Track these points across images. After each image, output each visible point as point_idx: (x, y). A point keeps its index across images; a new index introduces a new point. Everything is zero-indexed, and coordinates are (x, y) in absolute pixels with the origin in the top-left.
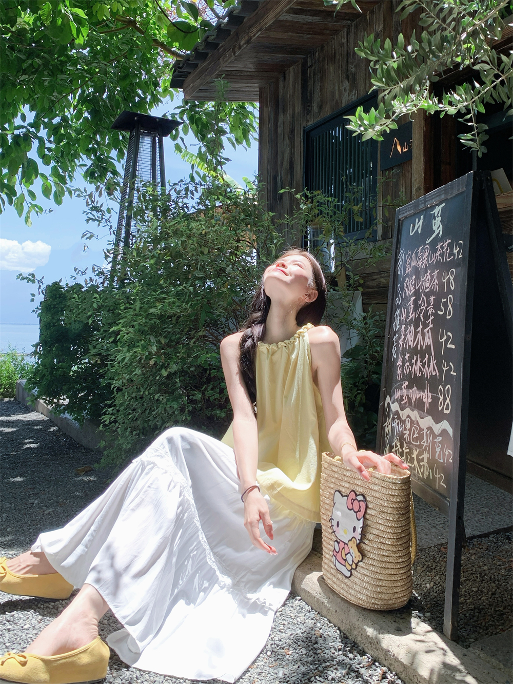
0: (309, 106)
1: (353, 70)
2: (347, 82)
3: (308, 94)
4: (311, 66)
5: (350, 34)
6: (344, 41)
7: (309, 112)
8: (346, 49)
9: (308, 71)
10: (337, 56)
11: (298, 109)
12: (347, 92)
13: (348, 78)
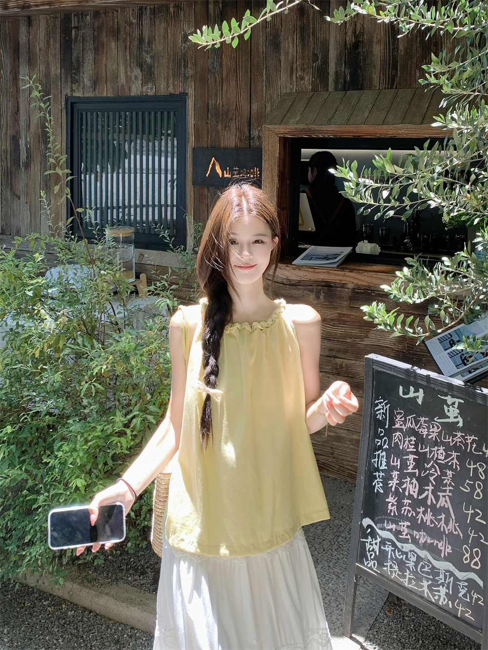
0: (74, 74)
1: (149, 60)
2: (139, 70)
3: (74, 60)
4: (76, 28)
5: (144, 17)
6: (134, 21)
7: (74, 81)
8: (136, 33)
9: (73, 32)
10: (122, 33)
11: (56, 69)
12: (140, 82)
13: (140, 65)
